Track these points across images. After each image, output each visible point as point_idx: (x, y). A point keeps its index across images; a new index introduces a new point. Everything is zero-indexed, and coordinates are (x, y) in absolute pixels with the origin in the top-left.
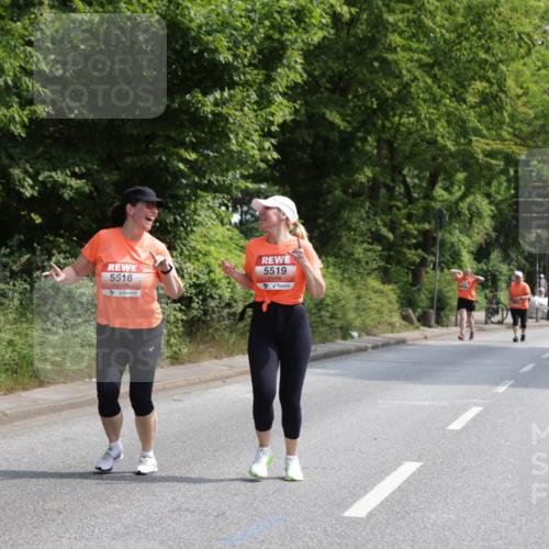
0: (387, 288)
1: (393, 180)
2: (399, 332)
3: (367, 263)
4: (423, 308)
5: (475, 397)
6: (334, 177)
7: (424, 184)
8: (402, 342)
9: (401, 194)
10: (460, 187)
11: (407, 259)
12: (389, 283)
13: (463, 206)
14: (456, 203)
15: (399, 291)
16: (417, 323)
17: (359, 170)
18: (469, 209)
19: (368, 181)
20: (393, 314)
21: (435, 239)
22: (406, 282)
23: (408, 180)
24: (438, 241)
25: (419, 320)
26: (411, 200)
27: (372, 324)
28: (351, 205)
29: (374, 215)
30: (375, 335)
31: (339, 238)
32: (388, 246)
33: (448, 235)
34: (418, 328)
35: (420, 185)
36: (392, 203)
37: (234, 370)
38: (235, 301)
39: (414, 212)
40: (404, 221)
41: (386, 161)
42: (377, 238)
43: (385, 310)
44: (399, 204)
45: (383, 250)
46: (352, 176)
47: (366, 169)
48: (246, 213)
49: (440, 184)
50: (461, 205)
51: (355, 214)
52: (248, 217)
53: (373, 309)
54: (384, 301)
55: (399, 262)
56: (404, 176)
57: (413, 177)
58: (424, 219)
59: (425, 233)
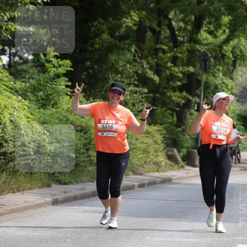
0: (153, 129)
1: (159, 25)
2: (164, 171)
3: (134, 105)
4: (188, 148)
5: (239, 236)
6: (102, 21)
7: (189, 28)
8: (168, 181)
9: (166, 38)
10: (224, 31)
11: (172, 101)
12: (155, 124)
13: (227, 49)
14: (221, 47)
15: (165, 132)
16: (182, 163)
17: (126, 14)
18: (233, 52)
19: (135, 25)
20: (159, 153)
21: (199, 82)
22: (171, 123)
23: (174, 23)
24: (203, 83)
25: (183, 159)
26: (176, 44)
27: (138, 163)
28: (118, 48)
29: (141, 58)
30: (141, 174)
31: (106, 80)
32: (154, 89)
33: (212, 78)
34: (182, 167)
35: (185, 29)
36: (158, 47)
37: (5, 208)
38: (6, 142)
39: (179, 55)
40: (169, 64)
41: (152, 5)
42: (143, 80)
43: (151, 150)
44: (165, 47)
45: (149, 92)
46: (119, 20)
47: (132, 13)
48: (15, 55)
49: (204, 28)
50: (225, 48)
51: (122, 57)
52: (17, 58)
53: (139, 149)
54: (150, 141)
55: (164, 104)
56: (170, 20)
57: (178, 21)
58: (189, 62)
59: (190, 76)
